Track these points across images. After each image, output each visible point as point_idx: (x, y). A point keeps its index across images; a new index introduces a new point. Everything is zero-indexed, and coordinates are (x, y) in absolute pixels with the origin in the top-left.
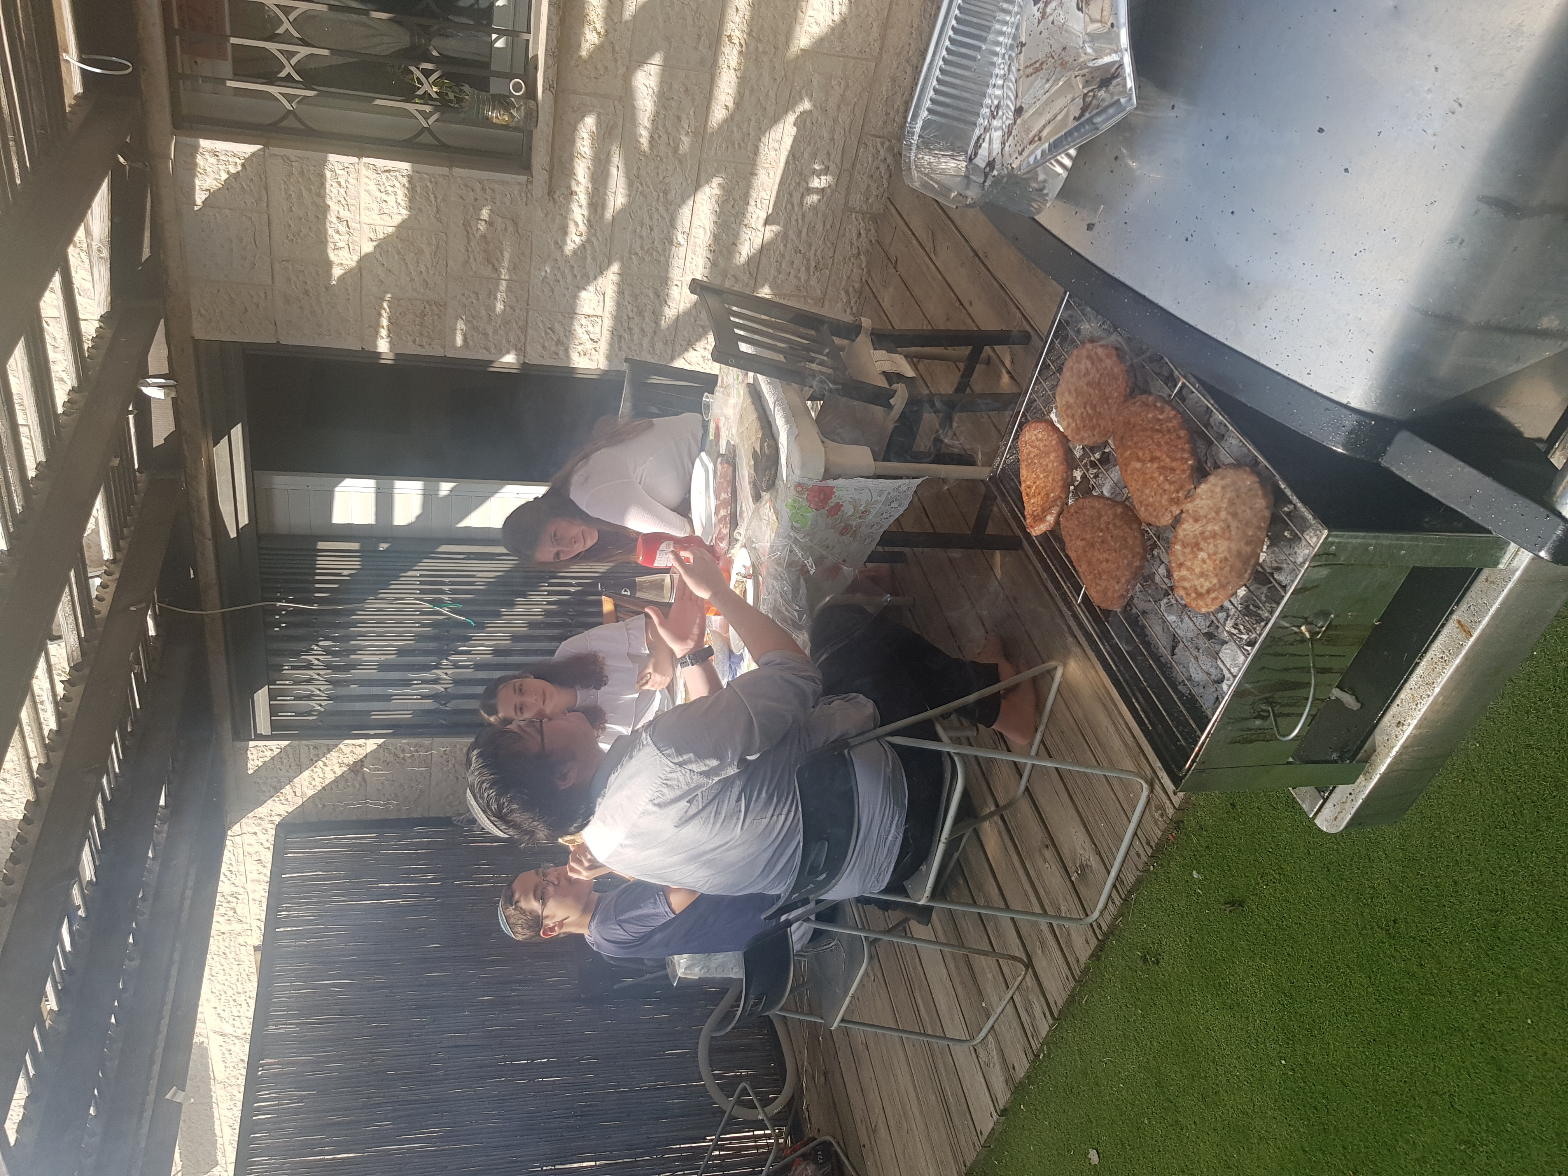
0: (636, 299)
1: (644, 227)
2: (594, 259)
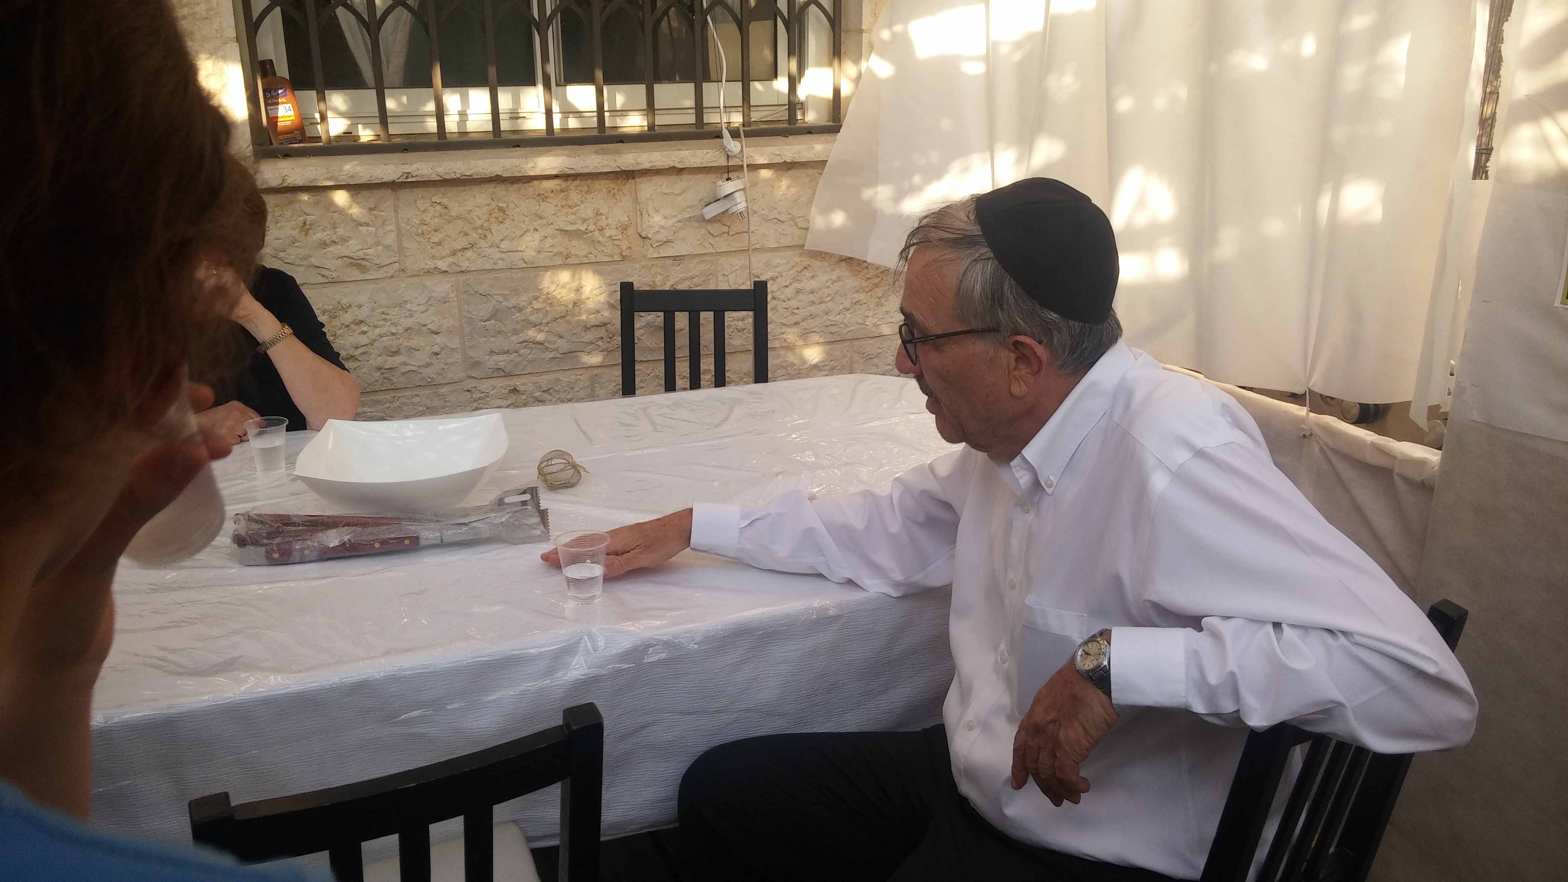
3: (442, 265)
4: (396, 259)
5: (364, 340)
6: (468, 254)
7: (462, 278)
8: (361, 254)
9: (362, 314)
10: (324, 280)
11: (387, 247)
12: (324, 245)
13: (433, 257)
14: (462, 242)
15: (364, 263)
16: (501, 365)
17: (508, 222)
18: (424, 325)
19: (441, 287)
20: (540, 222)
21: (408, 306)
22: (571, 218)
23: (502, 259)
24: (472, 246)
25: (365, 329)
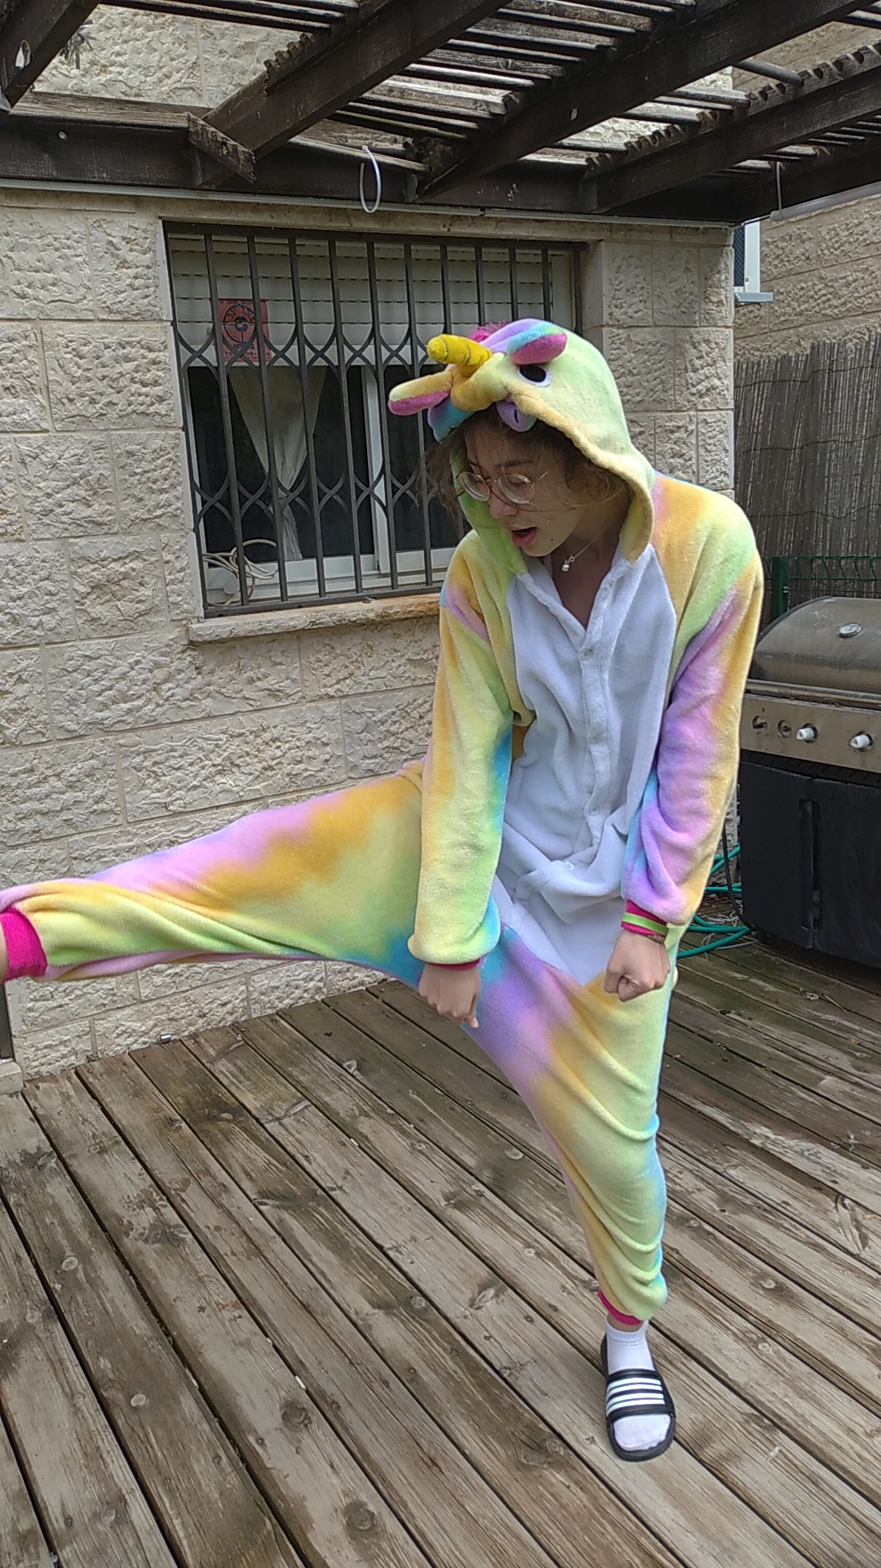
0: (87, 776)
1: (179, 759)
2: (129, 711)
3: (331, 691)
4: (299, 689)
5: (279, 754)
6: (348, 681)
7: (344, 701)
8: (277, 686)
9: (276, 732)
10: (251, 708)
11: (294, 681)
12: (251, 681)
13: (325, 686)
14: (344, 673)
15: (278, 693)
16: (372, 766)
17: (375, 656)
18: (319, 739)
19: (330, 708)
20: (396, 654)
21: (308, 725)
22: (417, 650)
23: (370, 684)
24: (351, 675)
25: (278, 744)
